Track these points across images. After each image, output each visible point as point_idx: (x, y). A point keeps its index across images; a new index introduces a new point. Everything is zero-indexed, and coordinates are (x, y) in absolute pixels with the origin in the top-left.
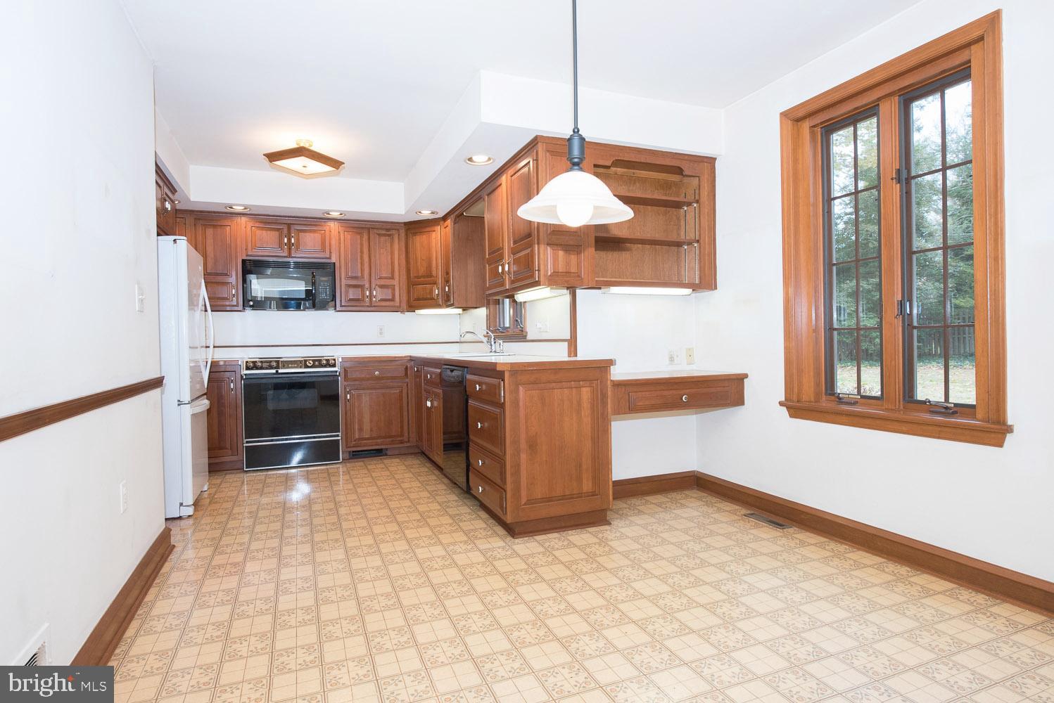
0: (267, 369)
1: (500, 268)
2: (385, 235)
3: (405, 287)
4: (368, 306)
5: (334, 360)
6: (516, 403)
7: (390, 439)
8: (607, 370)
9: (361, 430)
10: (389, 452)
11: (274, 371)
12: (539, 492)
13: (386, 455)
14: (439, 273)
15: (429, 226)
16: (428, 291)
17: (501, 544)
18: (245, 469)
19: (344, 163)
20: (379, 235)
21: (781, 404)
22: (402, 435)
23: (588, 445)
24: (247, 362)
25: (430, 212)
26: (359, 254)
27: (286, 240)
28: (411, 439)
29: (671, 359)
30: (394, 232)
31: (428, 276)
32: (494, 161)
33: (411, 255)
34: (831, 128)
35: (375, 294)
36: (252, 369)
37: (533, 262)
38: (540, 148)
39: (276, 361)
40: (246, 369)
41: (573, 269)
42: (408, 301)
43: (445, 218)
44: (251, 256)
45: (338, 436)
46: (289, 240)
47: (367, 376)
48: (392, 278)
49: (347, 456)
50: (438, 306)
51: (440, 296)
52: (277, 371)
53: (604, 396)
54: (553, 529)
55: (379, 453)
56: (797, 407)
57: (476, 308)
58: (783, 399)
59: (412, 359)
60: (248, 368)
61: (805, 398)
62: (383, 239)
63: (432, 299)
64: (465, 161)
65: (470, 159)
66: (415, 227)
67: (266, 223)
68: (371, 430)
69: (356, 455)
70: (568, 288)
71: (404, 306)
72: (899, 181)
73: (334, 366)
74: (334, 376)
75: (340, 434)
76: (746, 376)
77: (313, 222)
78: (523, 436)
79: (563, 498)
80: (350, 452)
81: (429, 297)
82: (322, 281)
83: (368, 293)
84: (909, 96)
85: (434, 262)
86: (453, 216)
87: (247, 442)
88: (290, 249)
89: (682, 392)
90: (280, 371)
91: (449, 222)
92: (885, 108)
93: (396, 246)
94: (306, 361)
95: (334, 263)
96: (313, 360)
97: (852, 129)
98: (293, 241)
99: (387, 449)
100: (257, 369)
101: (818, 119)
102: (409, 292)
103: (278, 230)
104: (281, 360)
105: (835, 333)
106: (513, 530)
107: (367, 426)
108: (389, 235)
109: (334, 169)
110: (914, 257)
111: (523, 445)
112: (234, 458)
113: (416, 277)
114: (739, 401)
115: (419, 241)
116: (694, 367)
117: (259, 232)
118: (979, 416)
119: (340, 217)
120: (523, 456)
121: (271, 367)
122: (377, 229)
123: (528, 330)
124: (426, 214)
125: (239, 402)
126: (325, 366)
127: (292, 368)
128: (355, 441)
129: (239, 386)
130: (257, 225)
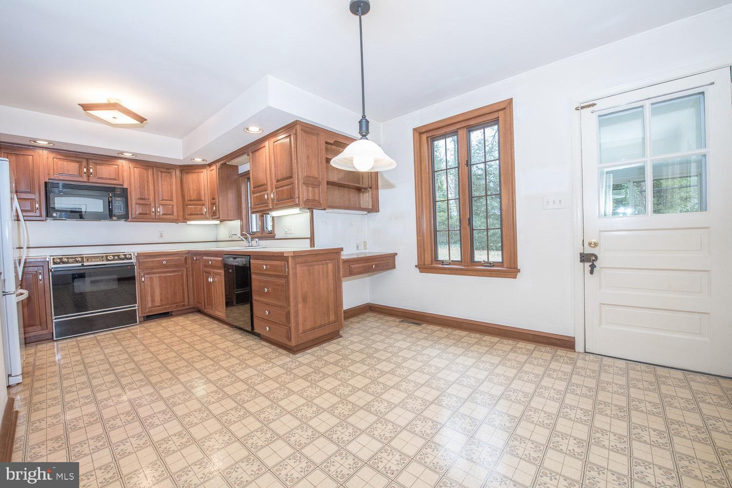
0: (73, 263)
1: (266, 196)
2: (165, 172)
3: (181, 206)
4: (154, 219)
5: (130, 255)
6: (295, 274)
7: (175, 305)
8: (339, 254)
9: (153, 301)
10: (173, 314)
11: (80, 264)
12: (309, 325)
13: (172, 315)
14: (206, 198)
15: (199, 169)
16: (198, 209)
17: (289, 359)
18: (55, 339)
19: (147, 120)
20: (161, 172)
21: (416, 266)
22: (184, 301)
23: (332, 294)
24: (54, 259)
25: (201, 160)
26: (146, 183)
27: (85, 170)
28: (190, 303)
29: (358, 247)
30: (172, 170)
31: (198, 200)
32: (262, 132)
33: (185, 186)
34: (434, 139)
35: (159, 210)
36: (59, 263)
37: (294, 193)
38: (298, 127)
39: (80, 257)
40: (54, 264)
41: (317, 198)
42: (184, 215)
43: (210, 165)
44: (52, 179)
45: (135, 306)
46: (88, 170)
47: (157, 265)
48: (171, 200)
49: (142, 319)
50: (207, 219)
51: (208, 212)
52: (82, 265)
53: (339, 267)
54: (314, 345)
55: (166, 315)
56: (423, 267)
57: (231, 220)
58: (417, 264)
59: (189, 252)
60: (55, 263)
61: (426, 263)
62: (164, 174)
63: (202, 214)
64: (244, 130)
65: (247, 129)
66: (187, 169)
67: (67, 156)
68: (161, 300)
69: (149, 318)
70: (308, 209)
71: (181, 218)
72: (467, 165)
73: (131, 259)
74: (132, 266)
75: (136, 305)
76: (396, 254)
77: (107, 159)
78: (300, 293)
79: (321, 326)
80: (144, 317)
81: (199, 213)
82: (117, 200)
83: (153, 210)
84: (470, 129)
85: (203, 192)
86: (218, 165)
87: (56, 319)
88: (88, 176)
89: (372, 263)
90: (85, 264)
91: (214, 167)
92: (460, 132)
93: (174, 180)
94: (107, 256)
95: (127, 189)
96: (112, 256)
97: (444, 140)
98: (91, 171)
99: (172, 312)
100: (64, 263)
101: (430, 134)
102: (184, 209)
103: (78, 162)
104: (84, 256)
105: (438, 232)
106: (293, 350)
107: (158, 298)
108: (168, 173)
109: (140, 123)
110: (473, 199)
111: (300, 299)
112: (44, 332)
113: (188, 201)
114: (393, 267)
115: (191, 178)
116: (367, 251)
117: (60, 162)
118: (505, 266)
119: (134, 157)
120: (300, 306)
121: (77, 262)
122: (160, 168)
123: (276, 233)
124: (198, 160)
125: (47, 289)
126: (123, 259)
127: (95, 261)
128: (149, 308)
129: (47, 277)
130: (58, 157)
